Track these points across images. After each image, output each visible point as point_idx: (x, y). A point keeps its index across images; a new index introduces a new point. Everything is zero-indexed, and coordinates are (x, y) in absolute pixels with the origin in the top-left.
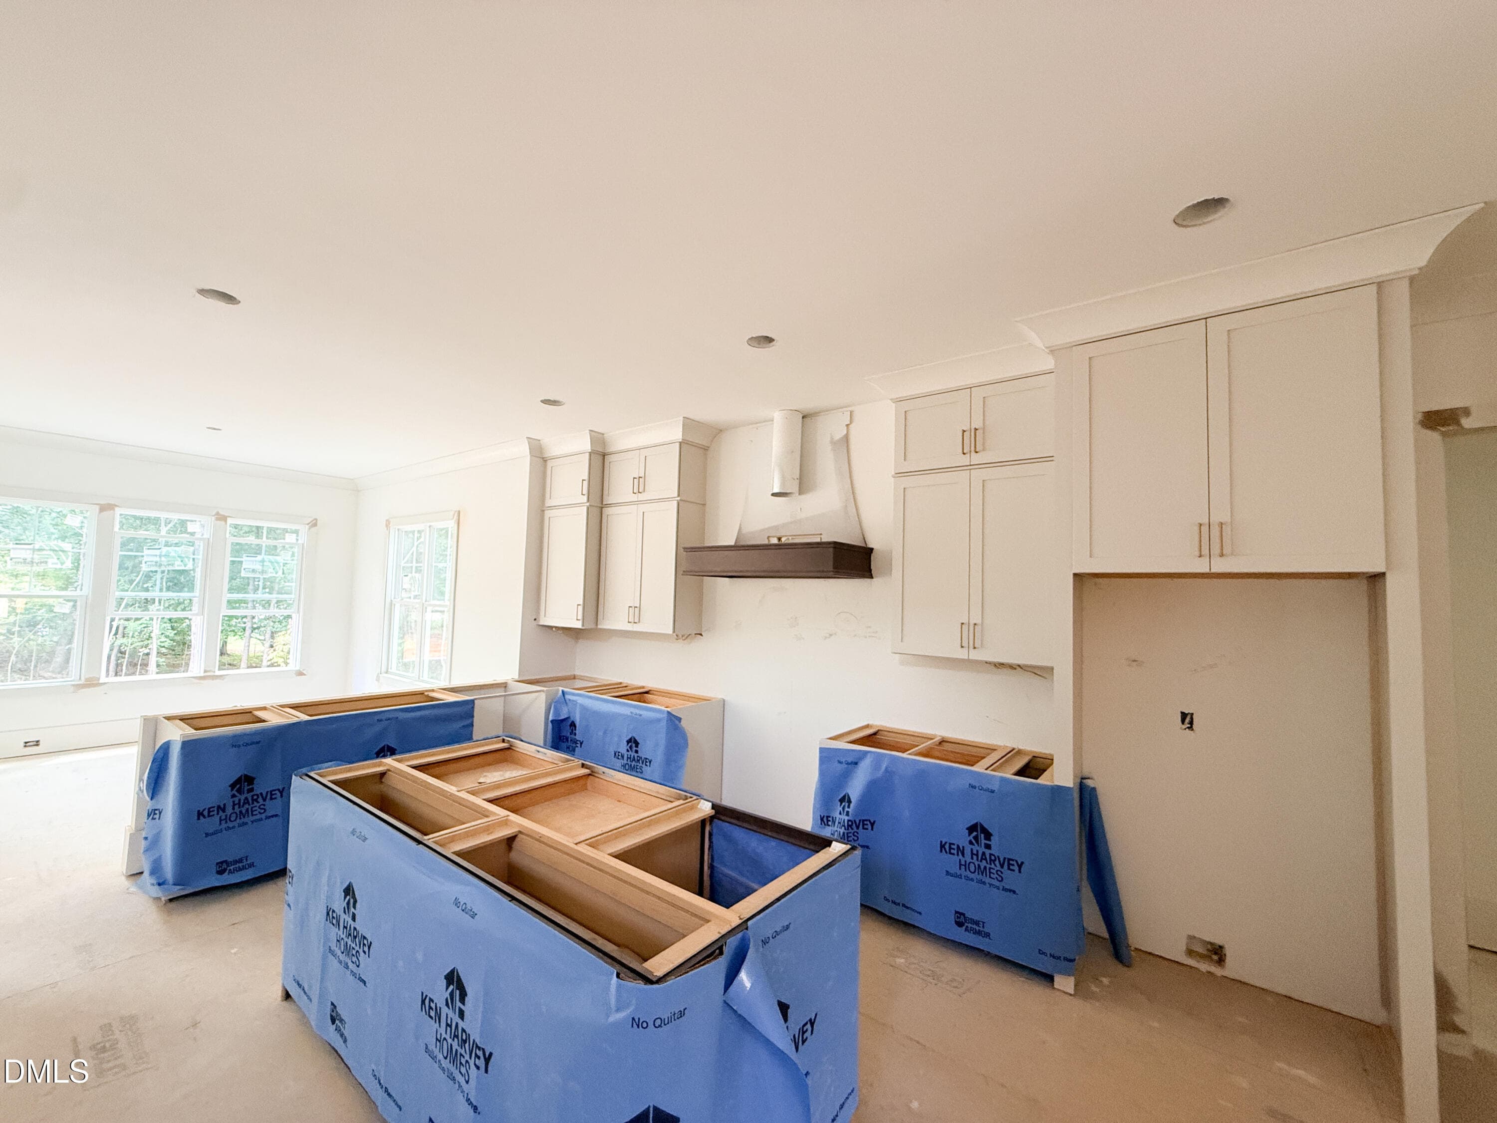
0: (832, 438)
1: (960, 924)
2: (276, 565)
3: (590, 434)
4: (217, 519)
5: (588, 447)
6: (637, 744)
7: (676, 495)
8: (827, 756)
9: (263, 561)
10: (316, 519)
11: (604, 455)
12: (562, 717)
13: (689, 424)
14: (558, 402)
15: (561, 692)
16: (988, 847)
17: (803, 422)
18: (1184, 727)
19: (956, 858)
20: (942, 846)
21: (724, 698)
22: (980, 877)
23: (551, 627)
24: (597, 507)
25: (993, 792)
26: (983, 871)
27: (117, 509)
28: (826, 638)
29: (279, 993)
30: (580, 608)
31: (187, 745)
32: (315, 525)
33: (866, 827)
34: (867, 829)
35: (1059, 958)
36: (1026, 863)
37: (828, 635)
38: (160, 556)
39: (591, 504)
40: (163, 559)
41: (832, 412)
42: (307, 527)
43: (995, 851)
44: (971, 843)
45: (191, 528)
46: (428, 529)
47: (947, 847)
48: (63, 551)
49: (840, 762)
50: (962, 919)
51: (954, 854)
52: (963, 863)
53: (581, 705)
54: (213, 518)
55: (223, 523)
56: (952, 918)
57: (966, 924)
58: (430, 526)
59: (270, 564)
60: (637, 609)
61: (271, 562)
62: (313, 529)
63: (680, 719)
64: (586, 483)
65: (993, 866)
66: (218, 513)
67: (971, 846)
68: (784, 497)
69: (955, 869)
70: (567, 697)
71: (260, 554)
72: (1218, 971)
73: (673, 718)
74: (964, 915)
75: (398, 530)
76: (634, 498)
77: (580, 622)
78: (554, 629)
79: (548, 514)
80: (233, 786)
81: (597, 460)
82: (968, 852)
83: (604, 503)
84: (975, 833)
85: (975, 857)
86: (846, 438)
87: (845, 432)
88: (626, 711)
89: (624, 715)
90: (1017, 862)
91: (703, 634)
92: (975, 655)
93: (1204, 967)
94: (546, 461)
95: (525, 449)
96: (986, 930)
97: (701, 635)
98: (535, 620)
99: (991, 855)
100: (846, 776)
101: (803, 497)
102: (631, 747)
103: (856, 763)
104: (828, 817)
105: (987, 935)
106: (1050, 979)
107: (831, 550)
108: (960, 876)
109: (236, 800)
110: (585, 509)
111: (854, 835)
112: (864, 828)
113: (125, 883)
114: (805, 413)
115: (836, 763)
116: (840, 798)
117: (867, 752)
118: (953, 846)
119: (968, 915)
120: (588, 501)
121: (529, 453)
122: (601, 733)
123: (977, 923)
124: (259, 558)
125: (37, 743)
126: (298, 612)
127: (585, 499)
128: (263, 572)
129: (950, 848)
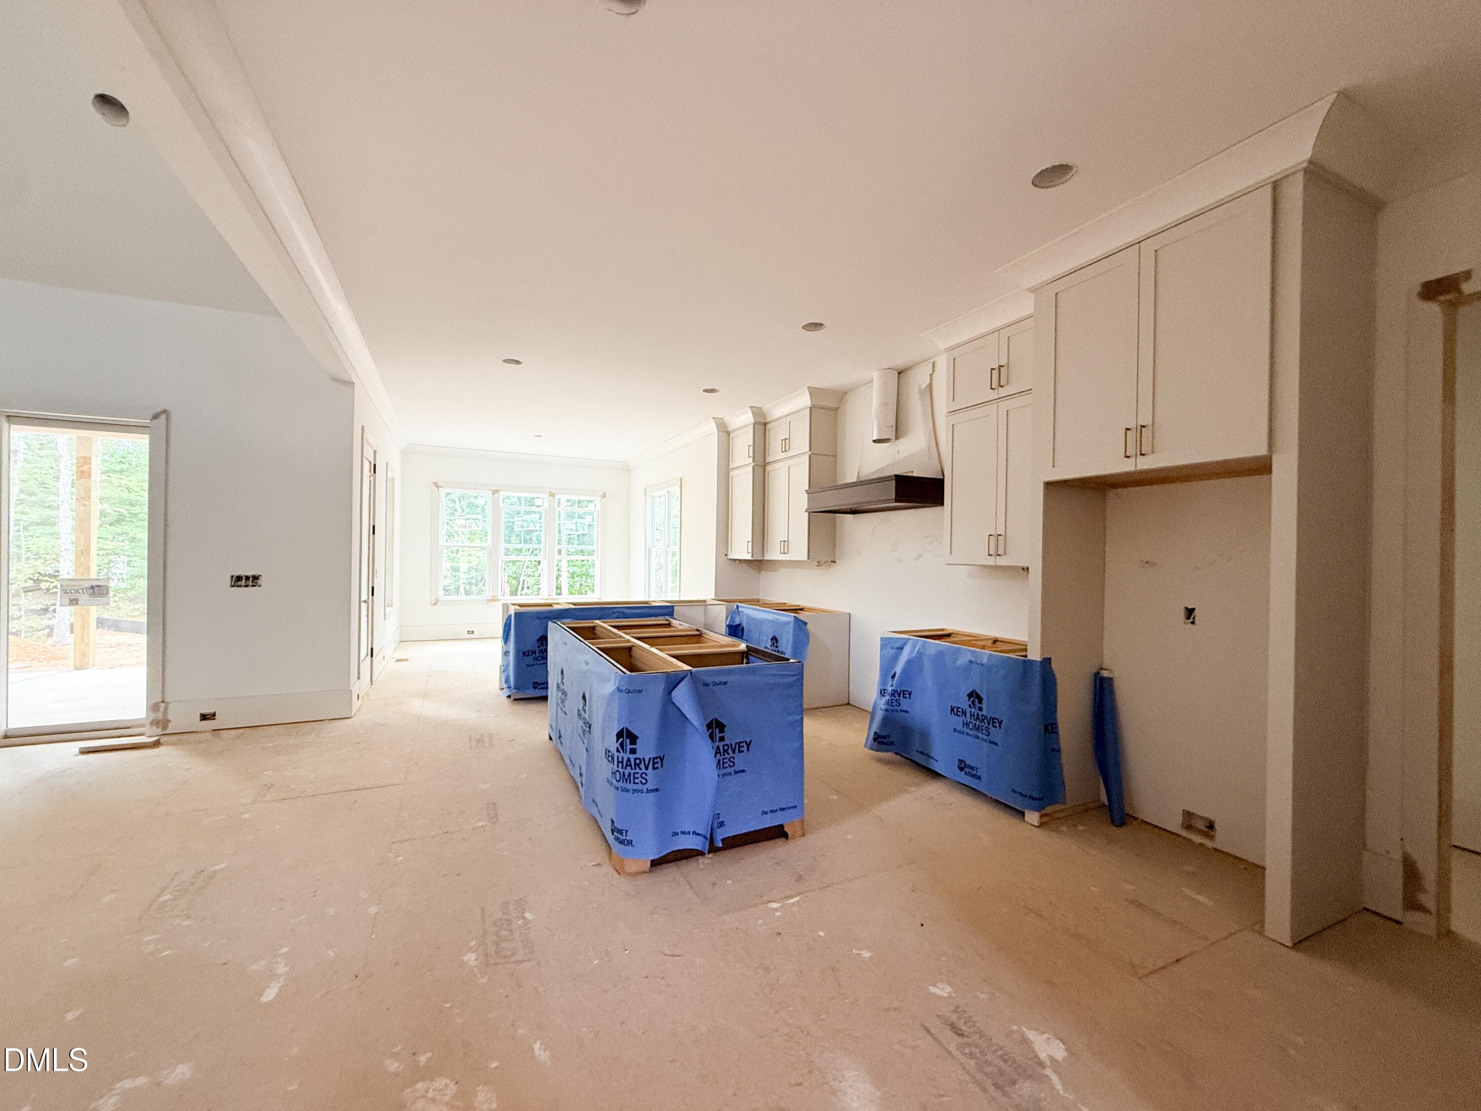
0: (920, 388)
1: (961, 769)
2: (583, 525)
3: (751, 410)
4: (550, 496)
5: (752, 421)
6: (777, 641)
7: (808, 449)
8: (885, 643)
9: (576, 523)
10: (605, 493)
11: (765, 424)
12: (736, 623)
13: (814, 392)
14: (714, 390)
15: (736, 606)
16: (980, 709)
17: (899, 377)
18: (1188, 621)
19: (961, 719)
20: (952, 710)
21: (851, 612)
22: (975, 733)
23: (735, 560)
24: (761, 466)
25: (983, 665)
26: (977, 729)
27: (500, 492)
28: (917, 559)
29: (548, 737)
30: (750, 544)
31: (517, 614)
32: (605, 496)
33: (905, 696)
34: (906, 698)
35: (1026, 796)
36: (1004, 722)
37: (918, 557)
38: (523, 521)
39: (757, 464)
40: (524, 523)
41: (922, 364)
42: (600, 498)
43: (984, 712)
44: (970, 706)
45: (538, 502)
46: (667, 494)
47: (955, 710)
48: (478, 519)
49: (892, 648)
50: (963, 765)
51: (959, 716)
52: (965, 722)
53: (747, 615)
54: (548, 495)
55: (553, 498)
56: (957, 763)
57: (965, 769)
58: (668, 492)
59: (580, 525)
60: (786, 543)
61: (580, 523)
62: (604, 499)
63: (806, 624)
64: (751, 448)
65: (983, 724)
66: (550, 492)
67: (971, 709)
68: (887, 442)
69: (960, 727)
70: (740, 609)
71: (574, 518)
72: (1209, 844)
73: (800, 623)
74: (964, 762)
75: (652, 496)
76: (783, 455)
77: (750, 555)
78: (737, 562)
79: (732, 474)
80: (538, 640)
81: (760, 428)
82: (968, 714)
83: (767, 462)
84: (972, 699)
85: (973, 717)
86: (930, 386)
87: (928, 382)
88: (770, 617)
89: (770, 620)
90: (998, 720)
91: (836, 561)
92: (1000, 561)
93: (1197, 839)
94: (729, 434)
95: (711, 427)
96: (978, 774)
97: (835, 562)
98: (726, 555)
99: (982, 715)
100: (895, 658)
101: (897, 441)
102: (773, 643)
103: (902, 648)
104: (885, 690)
105: (979, 778)
106: (1023, 814)
107: (894, 483)
108: (963, 733)
109: (541, 648)
110: (751, 468)
111: (896, 702)
112: (904, 697)
113: (499, 691)
114: (900, 369)
115: (890, 648)
116: (891, 675)
117: (909, 639)
118: (959, 710)
119: (967, 762)
120: (754, 461)
121: (716, 429)
122: (757, 635)
123: (972, 768)
124: (574, 521)
125: (473, 632)
126: (598, 558)
127: (751, 460)
128: (577, 530)
129: (957, 711)
